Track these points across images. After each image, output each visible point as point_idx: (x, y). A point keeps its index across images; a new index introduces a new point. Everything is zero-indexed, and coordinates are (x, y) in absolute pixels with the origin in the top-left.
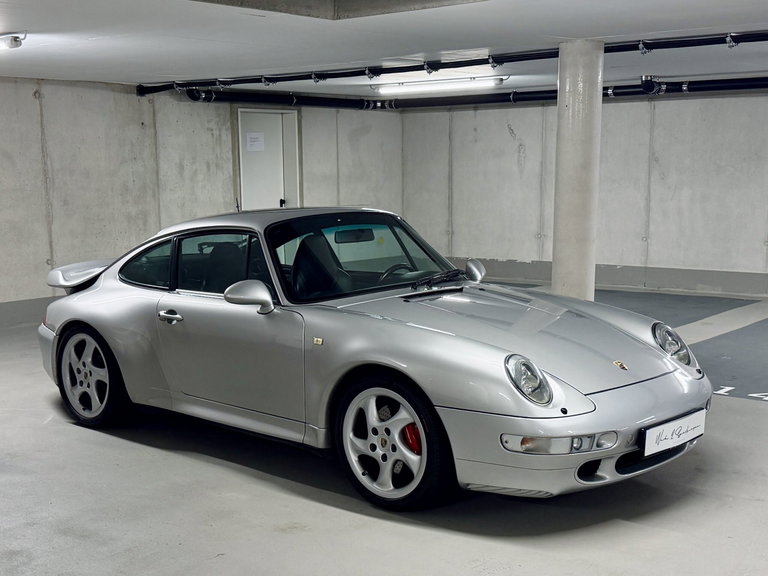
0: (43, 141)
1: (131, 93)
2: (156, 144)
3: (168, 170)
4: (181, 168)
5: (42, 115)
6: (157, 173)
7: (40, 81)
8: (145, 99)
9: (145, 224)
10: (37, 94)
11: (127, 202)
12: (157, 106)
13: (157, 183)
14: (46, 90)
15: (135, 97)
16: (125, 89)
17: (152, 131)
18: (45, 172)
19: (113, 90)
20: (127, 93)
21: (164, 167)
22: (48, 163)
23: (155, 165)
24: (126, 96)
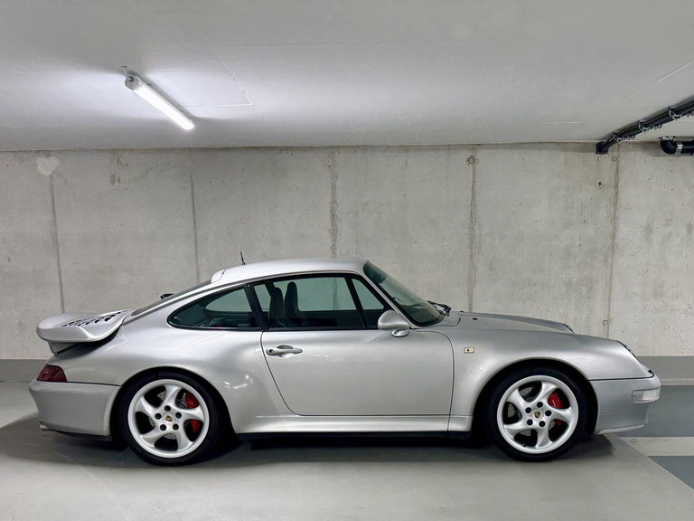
0: (473, 204)
1: (588, 151)
2: (615, 204)
3: (629, 232)
4: (649, 230)
5: (474, 181)
6: (613, 237)
7: (475, 147)
8: (605, 158)
9: (588, 292)
10: (472, 160)
11: (569, 267)
12: (622, 163)
13: (613, 248)
14: (481, 155)
15: (593, 156)
16: (582, 147)
17: (613, 190)
18: (472, 238)
19: (566, 150)
20: (583, 151)
21: (623, 230)
22: (476, 228)
23: (611, 228)
24: (581, 155)
